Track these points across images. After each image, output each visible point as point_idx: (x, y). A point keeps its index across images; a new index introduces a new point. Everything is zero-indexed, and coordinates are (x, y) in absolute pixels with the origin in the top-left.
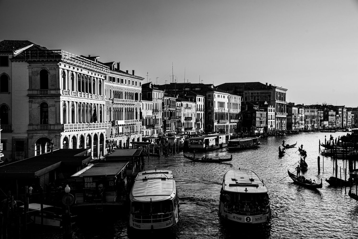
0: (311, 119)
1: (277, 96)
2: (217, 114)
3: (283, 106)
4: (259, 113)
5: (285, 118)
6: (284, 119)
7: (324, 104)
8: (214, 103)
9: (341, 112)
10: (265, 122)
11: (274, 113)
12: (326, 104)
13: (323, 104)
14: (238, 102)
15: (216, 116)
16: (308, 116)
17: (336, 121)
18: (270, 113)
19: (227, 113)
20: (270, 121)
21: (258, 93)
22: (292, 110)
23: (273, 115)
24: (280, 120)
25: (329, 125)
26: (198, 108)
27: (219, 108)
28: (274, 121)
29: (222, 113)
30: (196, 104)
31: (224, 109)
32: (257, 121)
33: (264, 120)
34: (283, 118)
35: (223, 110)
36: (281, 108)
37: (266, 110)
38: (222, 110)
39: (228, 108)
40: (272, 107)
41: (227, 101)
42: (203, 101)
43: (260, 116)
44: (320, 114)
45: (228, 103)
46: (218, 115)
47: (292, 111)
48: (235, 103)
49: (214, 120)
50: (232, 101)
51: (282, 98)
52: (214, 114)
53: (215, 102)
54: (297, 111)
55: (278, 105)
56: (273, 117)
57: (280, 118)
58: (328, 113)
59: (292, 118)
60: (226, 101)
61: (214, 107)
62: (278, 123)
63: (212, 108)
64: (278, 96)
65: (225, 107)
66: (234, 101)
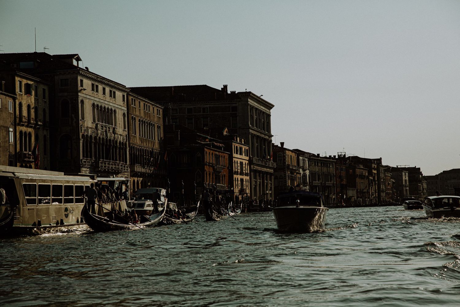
0: (322, 181)
1: (252, 117)
2: (91, 142)
3: (266, 144)
4: (212, 154)
5: (271, 174)
6: (268, 176)
7: (340, 154)
8: (80, 105)
9: (375, 172)
10: (227, 178)
11: (247, 158)
12: (345, 155)
13: (338, 155)
14: (156, 119)
15: (87, 145)
16: (317, 175)
17: (369, 188)
18: (238, 156)
19: (123, 144)
20: (239, 177)
21: (204, 109)
22: (284, 156)
23: (244, 162)
24: (260, 176)
25: (358, 197)
26: (25, 113)
27: (97, 125)
28: (248, 178)
29: (107, 139)
30: (14, 99)
31: (114, 129)
32: (208, 173)
33: (225, 172)
34: (267, 173)
35: (111, 131)
36: (261, 147)
37: (229, 149)
38: (106, 131)
39: (125, 128)
40: (243, 143)
41: (123, 108)
42: (44, 98)
43: (214, 162)
44: (340, 172)
45: (124, 114)
46: (93, 146)
47: (285, 160)
48: (147, 120)
49: (81, 158)
50: (137, 113)
51: (264, 124)
52: (80, 140)
53: (82, 102)
54: (295, 159)
55: (255, 140)
56: (244, 169)
57: (260, 172)
58: (354, 171)
59: (285, 175)
60: (120, 107)
61: (80, 118)
62: (256, 186)
63: (75, 120)
64: (255, 117)
65: (115, 125)
66: (142, 115)
